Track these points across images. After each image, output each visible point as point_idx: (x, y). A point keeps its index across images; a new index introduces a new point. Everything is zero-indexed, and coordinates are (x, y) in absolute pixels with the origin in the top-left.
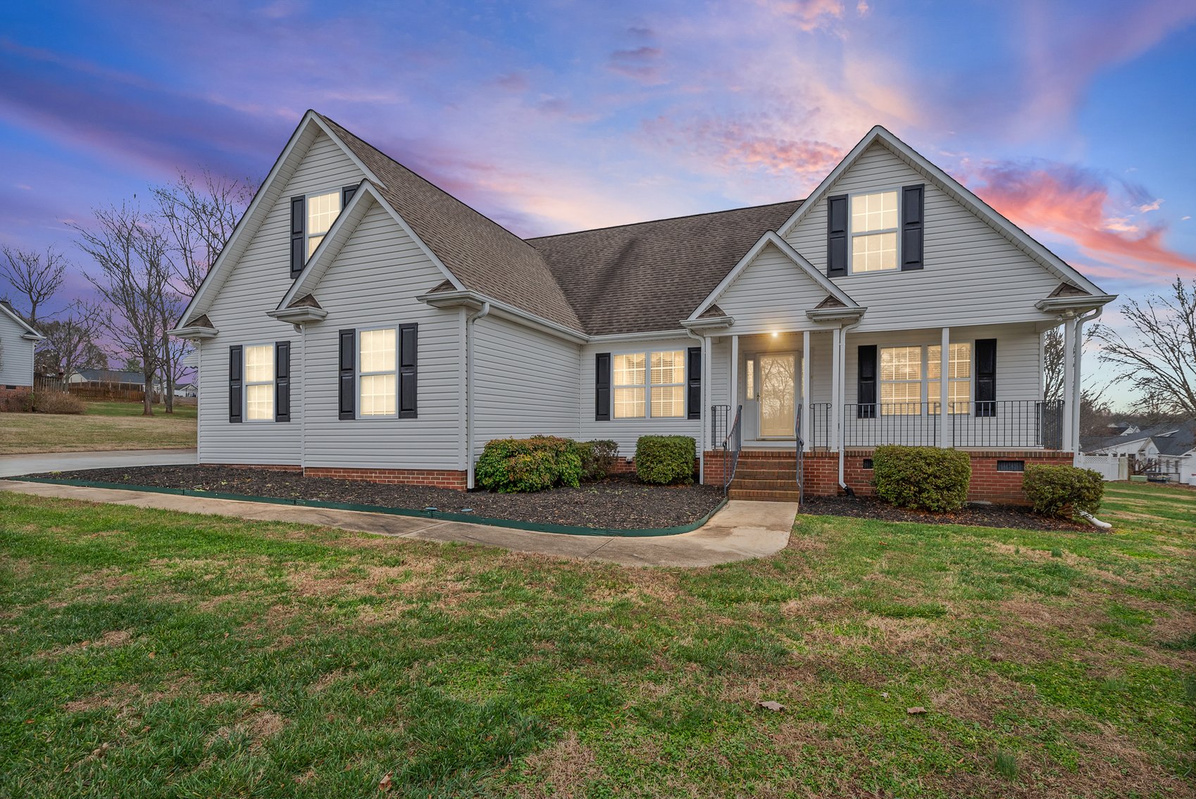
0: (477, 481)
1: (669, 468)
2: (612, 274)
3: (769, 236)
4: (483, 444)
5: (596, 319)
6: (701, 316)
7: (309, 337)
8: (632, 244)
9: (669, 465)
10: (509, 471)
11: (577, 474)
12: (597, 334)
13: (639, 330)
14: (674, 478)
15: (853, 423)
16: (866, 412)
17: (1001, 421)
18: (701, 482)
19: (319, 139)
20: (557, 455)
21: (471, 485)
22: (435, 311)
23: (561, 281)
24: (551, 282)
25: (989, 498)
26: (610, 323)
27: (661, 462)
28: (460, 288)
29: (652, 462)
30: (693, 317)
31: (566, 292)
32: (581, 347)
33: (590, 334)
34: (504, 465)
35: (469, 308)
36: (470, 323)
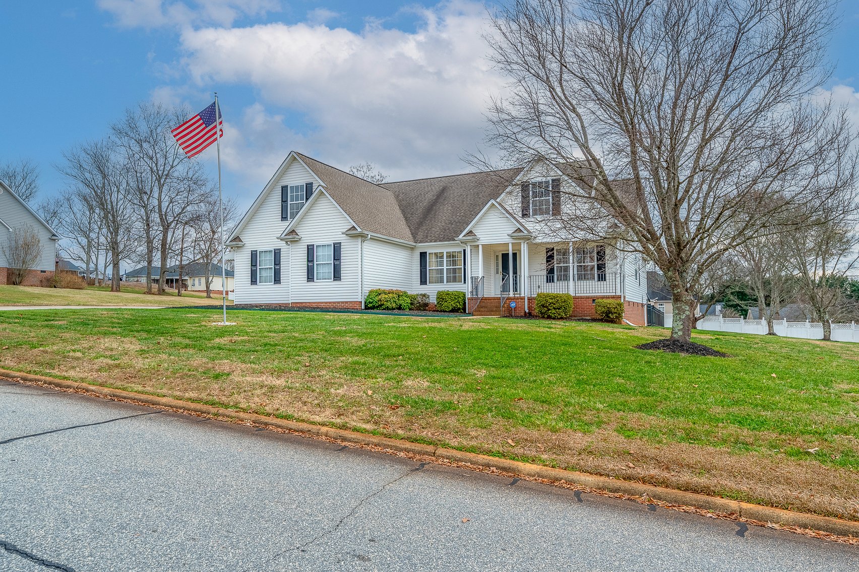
0: (366, 306)
1: (451, 304)
2: (430, 209)
3: (493, 201)
4: (368, 292)
5: (420, 235)
6: (464, 236)
7: (293, 248)
8: (444, 190)
9: (450, 303)
10: (379, 301)
11: (408, 306)
12: (420, 243)
13: (440, 241)
14: (452, 309)
15: (545, 285)
16: (550, 280)
17: (608, 283)
18: (467, 312)
19: (294, 162)
20: (398, 297)
21: (363, 307)
22: (349, 237)
23: (404, 212)
24: (398, 212)
25: (589, 316)
26: (427, 237)
27: (446, 302)
28: (359, 230)
29: (442, 302)
30: (461, 237)
31: (406, 219)
32: (412, 249)
33: (416, 243)
34: (377, 299)
35: (362, 236)
36: (362, 242)
